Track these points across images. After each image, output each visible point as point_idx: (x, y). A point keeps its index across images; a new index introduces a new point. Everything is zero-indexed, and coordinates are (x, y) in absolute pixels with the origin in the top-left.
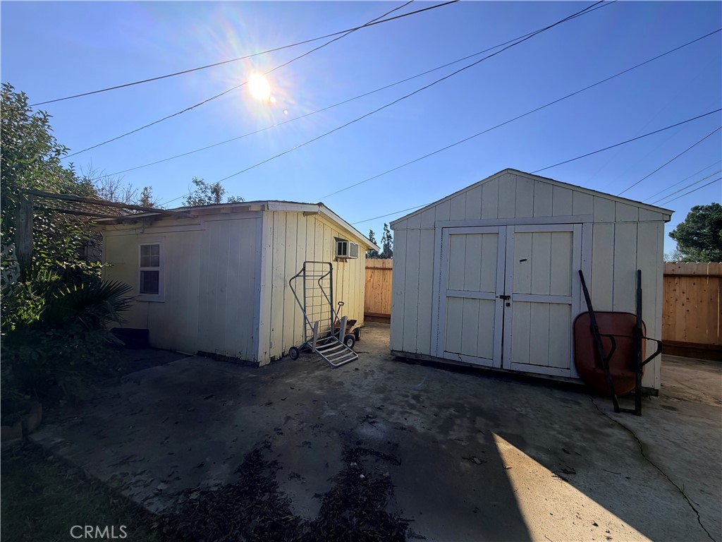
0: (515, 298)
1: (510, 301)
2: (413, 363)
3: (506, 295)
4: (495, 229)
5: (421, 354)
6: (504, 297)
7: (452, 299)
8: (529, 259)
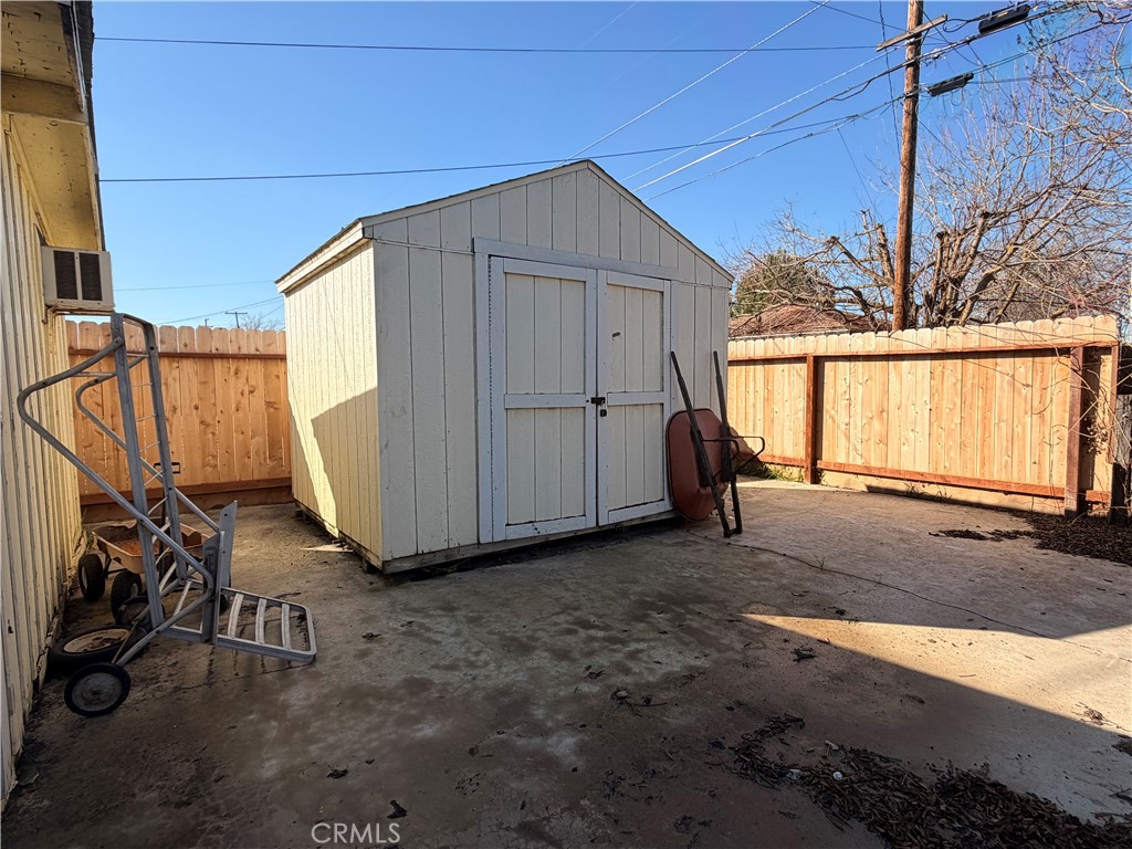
0: (610, 401)
1: (604, 407)
2: (442, 574)
3: (600, 396)
4: (580, 274)
5: (459, 547)
6: (598, 401)
7: (513, 412)
8: (622, 334)
